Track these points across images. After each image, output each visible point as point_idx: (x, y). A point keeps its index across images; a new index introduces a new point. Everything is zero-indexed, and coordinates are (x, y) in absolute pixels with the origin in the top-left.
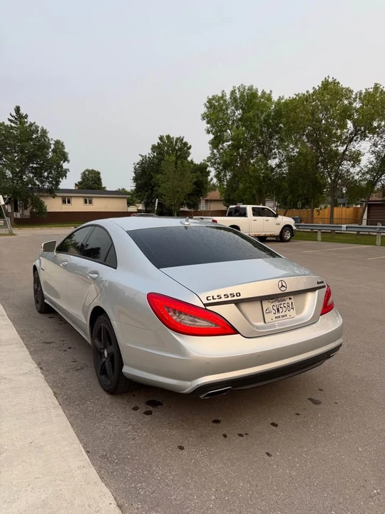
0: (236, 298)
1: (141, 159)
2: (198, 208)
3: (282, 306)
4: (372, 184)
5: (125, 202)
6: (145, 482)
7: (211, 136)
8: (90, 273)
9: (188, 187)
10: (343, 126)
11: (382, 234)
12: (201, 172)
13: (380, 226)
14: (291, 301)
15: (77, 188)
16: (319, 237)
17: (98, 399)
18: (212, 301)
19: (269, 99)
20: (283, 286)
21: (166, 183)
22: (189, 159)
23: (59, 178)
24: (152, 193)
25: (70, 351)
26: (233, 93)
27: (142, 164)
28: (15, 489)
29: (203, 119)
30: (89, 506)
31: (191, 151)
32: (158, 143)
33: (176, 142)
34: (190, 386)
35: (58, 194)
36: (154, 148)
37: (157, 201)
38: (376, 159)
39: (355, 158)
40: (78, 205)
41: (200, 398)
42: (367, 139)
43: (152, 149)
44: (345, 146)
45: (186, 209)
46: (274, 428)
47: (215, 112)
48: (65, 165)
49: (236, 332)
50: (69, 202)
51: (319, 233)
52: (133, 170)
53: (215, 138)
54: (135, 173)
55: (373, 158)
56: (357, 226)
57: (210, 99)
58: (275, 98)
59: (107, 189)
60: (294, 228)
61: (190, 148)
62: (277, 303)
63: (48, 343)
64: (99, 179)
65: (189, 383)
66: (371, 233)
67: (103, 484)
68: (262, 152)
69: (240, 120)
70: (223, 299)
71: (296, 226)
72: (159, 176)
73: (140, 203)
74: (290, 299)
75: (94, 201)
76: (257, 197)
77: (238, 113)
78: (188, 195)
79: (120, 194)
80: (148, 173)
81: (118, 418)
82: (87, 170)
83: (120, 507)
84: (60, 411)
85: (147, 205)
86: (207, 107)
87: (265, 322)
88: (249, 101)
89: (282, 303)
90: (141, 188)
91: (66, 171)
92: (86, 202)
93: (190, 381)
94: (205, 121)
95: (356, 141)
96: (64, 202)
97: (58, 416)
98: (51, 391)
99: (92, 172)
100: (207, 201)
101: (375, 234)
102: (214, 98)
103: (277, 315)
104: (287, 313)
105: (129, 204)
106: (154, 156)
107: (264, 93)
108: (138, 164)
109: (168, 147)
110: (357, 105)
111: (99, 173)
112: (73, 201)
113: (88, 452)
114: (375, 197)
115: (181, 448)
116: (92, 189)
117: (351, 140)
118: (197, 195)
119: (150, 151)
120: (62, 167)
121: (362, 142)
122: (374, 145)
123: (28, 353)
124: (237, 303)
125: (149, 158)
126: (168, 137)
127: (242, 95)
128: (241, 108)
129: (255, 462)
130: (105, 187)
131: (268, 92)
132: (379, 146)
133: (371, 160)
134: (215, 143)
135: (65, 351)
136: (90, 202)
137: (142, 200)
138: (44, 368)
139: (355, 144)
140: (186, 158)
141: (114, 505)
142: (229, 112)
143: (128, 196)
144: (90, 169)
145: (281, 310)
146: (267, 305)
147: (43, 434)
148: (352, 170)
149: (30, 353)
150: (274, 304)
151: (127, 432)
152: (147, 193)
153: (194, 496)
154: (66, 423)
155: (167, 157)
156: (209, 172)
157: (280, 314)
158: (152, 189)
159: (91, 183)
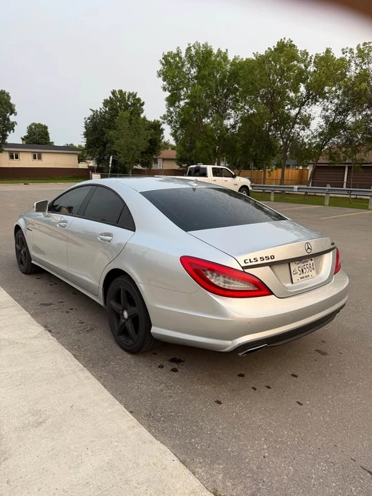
0: (270, 261)
1: (92, 114)
2: (151, 167)
3: (305, 267)
4: (320, 147)
5: (76, 158)
6: (197, 437)
7: (168, 94)
8: (101, 235)
9: (144, 145)
10: (296, 90)
11: (331, 195)
12: (155, 130)
13: (329, 187)
14: (313, 262)
15: (24, 142)
16: (272, 197)
17: (120, 359)
18: (250, 264)
19: (225, 58)
20: (309, 248)
21: (121, 140)
22: (142, 116)
23: (6, 131)
24: (105, 149)
25: (73, 312)
26: (189, 49)
27: (93, 119)
28: (75, 454)
29: (159, 76)
30: (154, 464)
31: (144, 107)
32: (110, 97)
33: (129, 97)
34: (230, 344)
35: (6, 149)
36: (106, 103)
37: (111, 158)
38: (326, 123)
39: (306, 122)
40: (26, 161)
41: (239, 356)
42: (318, 103)
43: (104, 103)
44: (297, 109)
45: (139, 167)
46: (295, 379)
47: (171, 69)
48: (12, 118)
49: (271, 293)
50: (17, 157)
51: (272, 193)
52: (84, 125)
53: (171, 96)
54: (86, 128)
55: (322, 123)
56: (306, 187)
57: (165, 56)
58: (231, 58)
59: (55, 144)
60: (250, 188)
61: (143, 104)
62: (302, 265)
63: (46, 305)
64: (47, 134)
65: (230, 342)
66: (317, 194)
67: (159, 443)
68: (217, 112)
69: (196, 78)
70: (259, 262)
71: (252, 186)
72: (111, 133)
73: (92, 159)
74: (311, 260)
75: (43, 156)
76: (212, 157)
77: (194, 71)
78: (142, 153)
79: (69, 149)
80: (99, 129)
81: (148, 377)
82: (33, 124)
83: (183, 462)
84: (88, 374)
85: (99, 162)
86: (163, 64)
87: (292, 283)
88: (204, 58)
89: (306, 264)
90: (92, 144)
91: (13, 124)
92: (35, 158)
93: (231, 340)
94: (161, 79)
95: (307, 105)
96: (12, 157)
97: (87, 378)
98: (69, 353)
99: (39, 126)
100: (164, 159)
101: (324, 195)
102: (170, 54)
103: (302, 276)
104: (310, 273)
105: (80, 160)
106: (106, 111)
107: (219, 51)
108: (89, 119)
109: (121, 102)
110: (311, 68)
111: (46, 128)
112: (21, 156)
113: (131, 412)
114: (323, 160)
115: (219, 403)
116: (39, 144)
117: (303, 104)
118: (151, 153)
119: (102, 106)
120: (8, 120)
121: (313, 106)
122: (324, 109)
123: (29, 316)
124: (271, 265)
125: (100, 112)
126: (121, 91)
127: (197, 53)
128: (197, 66)
129: (291, 411)
130: (53, 143)
131: (224, 51)
132: (330, 111)
133: (321, 124)
134: (172, 101)
135: (67, 312)
136: (40, 158)
137: (94, 157)
138: (53, 331)
139: (307, 108)
140: (139, 115)
141: (177, 462)
142: (184, 70)
143: (78, 152)
144: (37, 123)
145: (304, 270)
146: (294, 266)
147: (80, 397)
148: (302, 133)
149: (32, 315)
150: (299, 265)
151: (162, 390)
152: (98, 150)
153: (247, 447)
154: (99, 385)
155: (121, 113)
156: (162, 130)
157: (304, 275)
158: (104, 146)
159: (38, 138)
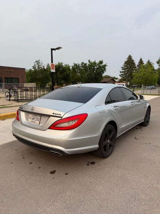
3: (35, 118)
20: (33, 109)
74: (39, 116)
87: (28, 121)
89: (36, 117)
104: (36, 121)
157: (33, 121)
